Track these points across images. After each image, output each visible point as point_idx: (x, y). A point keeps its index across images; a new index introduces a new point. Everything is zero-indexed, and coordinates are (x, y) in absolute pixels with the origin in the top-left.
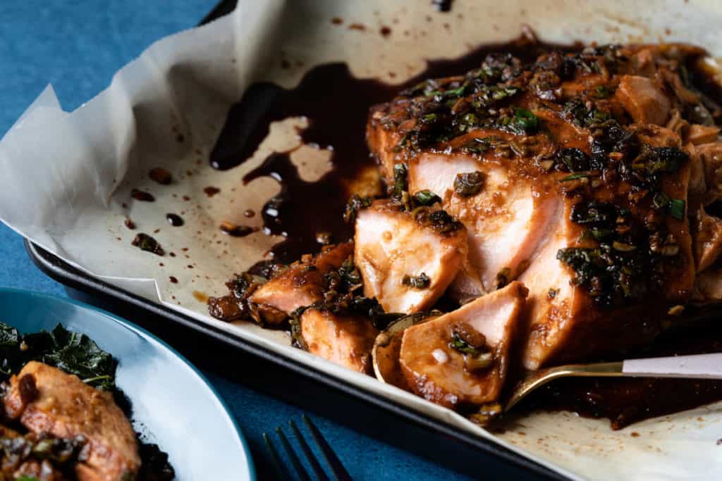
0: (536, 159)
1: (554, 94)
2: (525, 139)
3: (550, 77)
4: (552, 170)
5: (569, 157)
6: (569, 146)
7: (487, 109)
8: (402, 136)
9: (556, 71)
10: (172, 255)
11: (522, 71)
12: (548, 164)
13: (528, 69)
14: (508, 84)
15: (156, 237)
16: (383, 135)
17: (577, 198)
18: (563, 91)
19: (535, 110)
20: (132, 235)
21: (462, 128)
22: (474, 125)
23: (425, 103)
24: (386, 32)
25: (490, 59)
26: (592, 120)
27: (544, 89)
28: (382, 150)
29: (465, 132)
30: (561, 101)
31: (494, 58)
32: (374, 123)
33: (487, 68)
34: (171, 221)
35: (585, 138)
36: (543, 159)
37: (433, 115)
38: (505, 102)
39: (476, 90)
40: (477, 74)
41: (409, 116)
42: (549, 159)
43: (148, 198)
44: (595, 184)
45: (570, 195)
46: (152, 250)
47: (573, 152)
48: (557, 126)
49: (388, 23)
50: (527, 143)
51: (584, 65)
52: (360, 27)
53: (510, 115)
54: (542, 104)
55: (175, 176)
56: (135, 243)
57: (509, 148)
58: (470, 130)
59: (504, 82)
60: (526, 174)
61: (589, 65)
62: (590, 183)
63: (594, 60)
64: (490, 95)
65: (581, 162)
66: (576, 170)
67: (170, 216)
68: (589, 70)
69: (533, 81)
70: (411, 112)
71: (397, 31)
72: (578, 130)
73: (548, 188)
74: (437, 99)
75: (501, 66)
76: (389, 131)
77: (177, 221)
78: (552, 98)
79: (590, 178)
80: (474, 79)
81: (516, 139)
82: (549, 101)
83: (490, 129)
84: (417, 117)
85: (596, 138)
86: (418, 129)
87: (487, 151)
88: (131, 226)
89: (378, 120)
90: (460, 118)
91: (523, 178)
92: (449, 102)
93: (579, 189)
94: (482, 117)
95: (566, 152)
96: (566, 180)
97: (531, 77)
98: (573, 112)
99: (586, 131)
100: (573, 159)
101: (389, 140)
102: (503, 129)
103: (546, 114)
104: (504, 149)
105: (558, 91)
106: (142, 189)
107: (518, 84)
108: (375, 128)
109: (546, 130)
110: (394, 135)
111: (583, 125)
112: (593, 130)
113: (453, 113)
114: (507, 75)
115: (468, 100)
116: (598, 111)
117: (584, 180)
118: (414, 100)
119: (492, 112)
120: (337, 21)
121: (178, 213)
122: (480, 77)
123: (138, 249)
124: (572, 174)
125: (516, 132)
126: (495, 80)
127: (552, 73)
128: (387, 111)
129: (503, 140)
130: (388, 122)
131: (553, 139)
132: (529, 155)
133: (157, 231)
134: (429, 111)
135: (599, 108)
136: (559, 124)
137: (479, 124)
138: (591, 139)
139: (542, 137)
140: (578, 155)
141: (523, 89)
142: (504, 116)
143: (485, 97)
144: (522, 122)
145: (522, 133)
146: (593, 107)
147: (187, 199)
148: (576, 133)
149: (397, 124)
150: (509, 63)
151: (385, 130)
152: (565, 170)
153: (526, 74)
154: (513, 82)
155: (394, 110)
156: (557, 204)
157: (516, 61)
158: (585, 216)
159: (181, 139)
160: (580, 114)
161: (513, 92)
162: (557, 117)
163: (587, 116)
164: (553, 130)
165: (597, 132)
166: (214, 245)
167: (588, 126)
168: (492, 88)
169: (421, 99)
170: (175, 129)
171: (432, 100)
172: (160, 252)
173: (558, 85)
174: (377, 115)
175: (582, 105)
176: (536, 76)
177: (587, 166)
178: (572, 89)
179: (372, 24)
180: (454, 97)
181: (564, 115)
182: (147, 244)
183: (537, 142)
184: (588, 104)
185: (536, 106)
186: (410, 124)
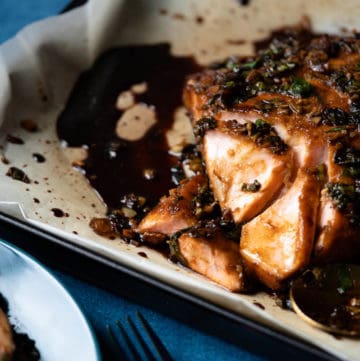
0: (308, 115)
1: (323, 67)
2: (300, 101)
3: (320, 55)
4: (320, 124)
5: (333, 115)
6: (333, 106)
7: (272, 78)
8: (209, 98)
9: (325, 50)
10: (36, 183)
11: (299, 51)
12: (317, 120)
13: (304, 49)
14: (289, 60)
15: (24, 170)
16: (195, 97)
17: (338, 145)
18: (330, 66)
19: (309, 80)
20: (6, 168)
21: (254, 92)
22: (263, 90)
23: (226, 74)
24: (200, 20)
25: (276, 41)
26: (351, 86)
27: (315, 64)
28: (194, 108)
29: (256, 95)
30: (328, 72)
31: (280, 40)
32: (188, 88)
33: (274, 48)
34: (36, 159)
35: (345, 100)
36: (313, 116)
37: (232, 82)
38: (286, 73)
39: (265, 64)
40: (266, 52)
41: (214, 83)
42: (318, 116)
43: (19, 142)
44: (352, 135)
45: (333, 142)
46: (20, 179)
47: (336, 111)
48: (325, 91)
49: (202, 14)
50: (302, 104)
51: (346, 46)
52: (180, 17)
53: (290, 83)
54: (314, 75)
55: (40, 126)
56: (9, 175)
57: (288, 107)
58: (260, 94)
59: (286, 58)
60: (301, 126)
61: (350, 46)
62: (348, 134)
63: (354, 43)
64: (275, 68)
65: (342, 118)
66: (338, 124)
67: (35, 155)
68: (349, 50)
69: (308, 58)
70: (216, 80)
71: (209, 20)
72: (340, 95)
73: (316, 138)
74: (236, 70)
75: (284, 46)
76: (199, 94)
77: (41, 159)
78: (322, 70)
79: (348, 130)
80: (264, 56)
81: (294, 101)
82: (319, 73)
83: (274, 93)
84: (220, 84)
85: (353, 101)
86: (221, 92)
87: (272, 110)
88: (6, 162)
89: (191, 86)
90: (252, 84)
91: (298, 130)
92: (245, 73)
93: (340, 139)
94: (268, 84)
95: (331, 110)
96: (330, 131)
97: (306, 55)
98: (337, 80)
99: (346, 95)
100: (336, 116)
101: (199, 101)
102: (284, 93)
103: (316, 82)
104: (283, 108)
105: (326, 65)
106: (15, 135)
107: (296, 60)
108: (189, 92)
109: (317, 95)
110: (203, 97)
111: (344, 90)
112: (351, 95)
113: (247, 80)
114: (288, 53)
115: (258, 71)
116: (355, 81)
117: (344, 132)
118: (218, 71)
119: (276, 80)
120: (164, 12)
121: (41, 152)
122: (268, 54)
123: (10, 179)
124: (335, 127)
125: (294, 95)
126: (279, 57)
127: (321, 52)
128: (198, 79)
129: (283, 101)
130: (198, 87)
131: (321, 101)
132: (303, 112)
133: (25, 166)
134: (229, 79)
135: (356, 78)
136: (327, 90)
137: (266, 89)
138: (350, 102)
139: (313, 99)
140: (340, 113)
141: (300, 64)
142: (285, 84)
143: (272, 69)
144: (298, 88)
145: (298, 96)
146: (352, 78)
147: (48, 142)
148: (338, 97)
149: (205, 89)
150: (291, 44)
151: (196, 93)
152: (329, 124)
153: (303, 52)
154: (293, 58)
155: (203, 78)
156: (324, 149)
157: (296, 43)
158: (344, 159)
159: (45, 99)
160: (342, 82)
161: (292, 66)
162: (325, 84)
163: (347, 84)
164: (322, 94)
165: (355, 96)
166: (68, 176)
167: (347, 91)
168: (277, 63)
169: (224, 71)
170: (41, 91)
171: (232, 71)
172: (27, 181)
173: (326, 61)
174: (191, 82)
175: (344, 76)
176: (311, 54)
177: (346, 122)
178: (337, 64)
179: (189, 14)
180: (248, 69)
181: (330, 83)
182: (17, 174)
183: (309, 103)
184: (348, 75)
185: (309, 76)
186: (215, 89)
